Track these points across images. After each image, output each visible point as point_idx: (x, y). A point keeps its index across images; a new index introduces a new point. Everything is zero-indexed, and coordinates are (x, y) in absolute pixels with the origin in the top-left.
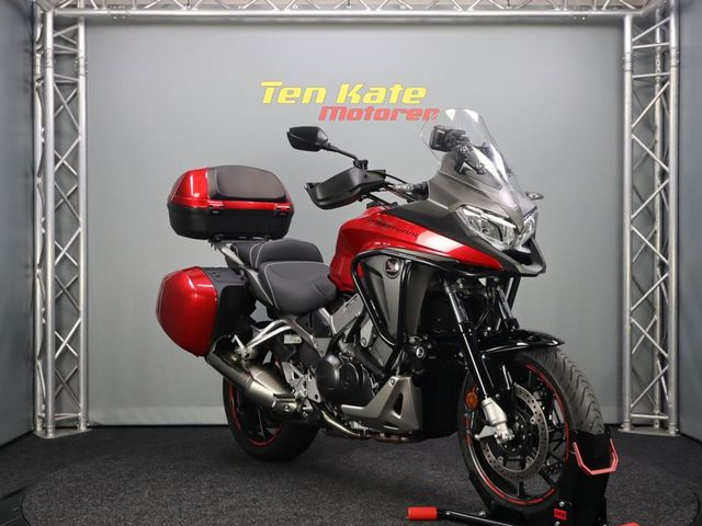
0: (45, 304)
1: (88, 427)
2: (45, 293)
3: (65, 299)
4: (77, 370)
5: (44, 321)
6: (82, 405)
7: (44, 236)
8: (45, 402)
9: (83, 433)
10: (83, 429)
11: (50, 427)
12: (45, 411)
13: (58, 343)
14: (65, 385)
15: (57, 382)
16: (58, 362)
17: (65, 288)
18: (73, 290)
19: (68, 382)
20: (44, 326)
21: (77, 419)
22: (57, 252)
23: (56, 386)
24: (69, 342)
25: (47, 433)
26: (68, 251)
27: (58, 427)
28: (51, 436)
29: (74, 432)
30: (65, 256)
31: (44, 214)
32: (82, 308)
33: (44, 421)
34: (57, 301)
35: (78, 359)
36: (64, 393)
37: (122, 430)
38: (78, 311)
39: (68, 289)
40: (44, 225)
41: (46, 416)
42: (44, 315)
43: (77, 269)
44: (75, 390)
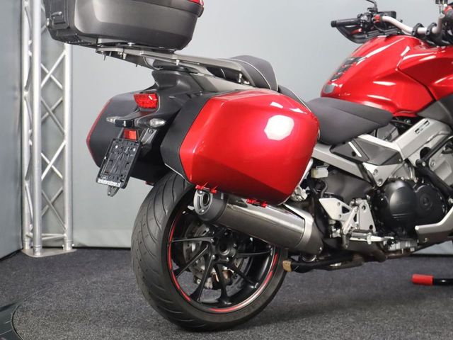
0: (31, 126)
1: (73, 248)
2: (32, 116)
3: (50, 120)
4: (62, 192)
5: (31, 143)
6: (67, 226)
7: (31, 59)
8: (32, 222)
9: (69, 254)
10: (68, 249)
11: (38, 246)
12: (33, 231)
13: (44, 165)
14: (51, 206)
15: (44, 203)
16: (44, 184)
17: (50, 110)
18: (58, 111)
19: (53, 203)
20: (31, 148)
21: (62, 239)
22: (43, 74)
23: (43, 206)
24: (55, 164)
25: (34, 251)
26: (53, 74)
27: (45, 247)
28: (38, 255)
29: (59, 252)
30: (50, 79)
31: (31, 38)
32: (67, 130)
33: (32, 240)
34: (44, 123)
35: (62, 181)
36: (51, 214)
37: (106, 252)
38: (63, 134)
39: (54, 111)
40: (31, 47)
41: (34, 235)
42: (31, 137)
43: (62, 91)
44: (61, 212)
